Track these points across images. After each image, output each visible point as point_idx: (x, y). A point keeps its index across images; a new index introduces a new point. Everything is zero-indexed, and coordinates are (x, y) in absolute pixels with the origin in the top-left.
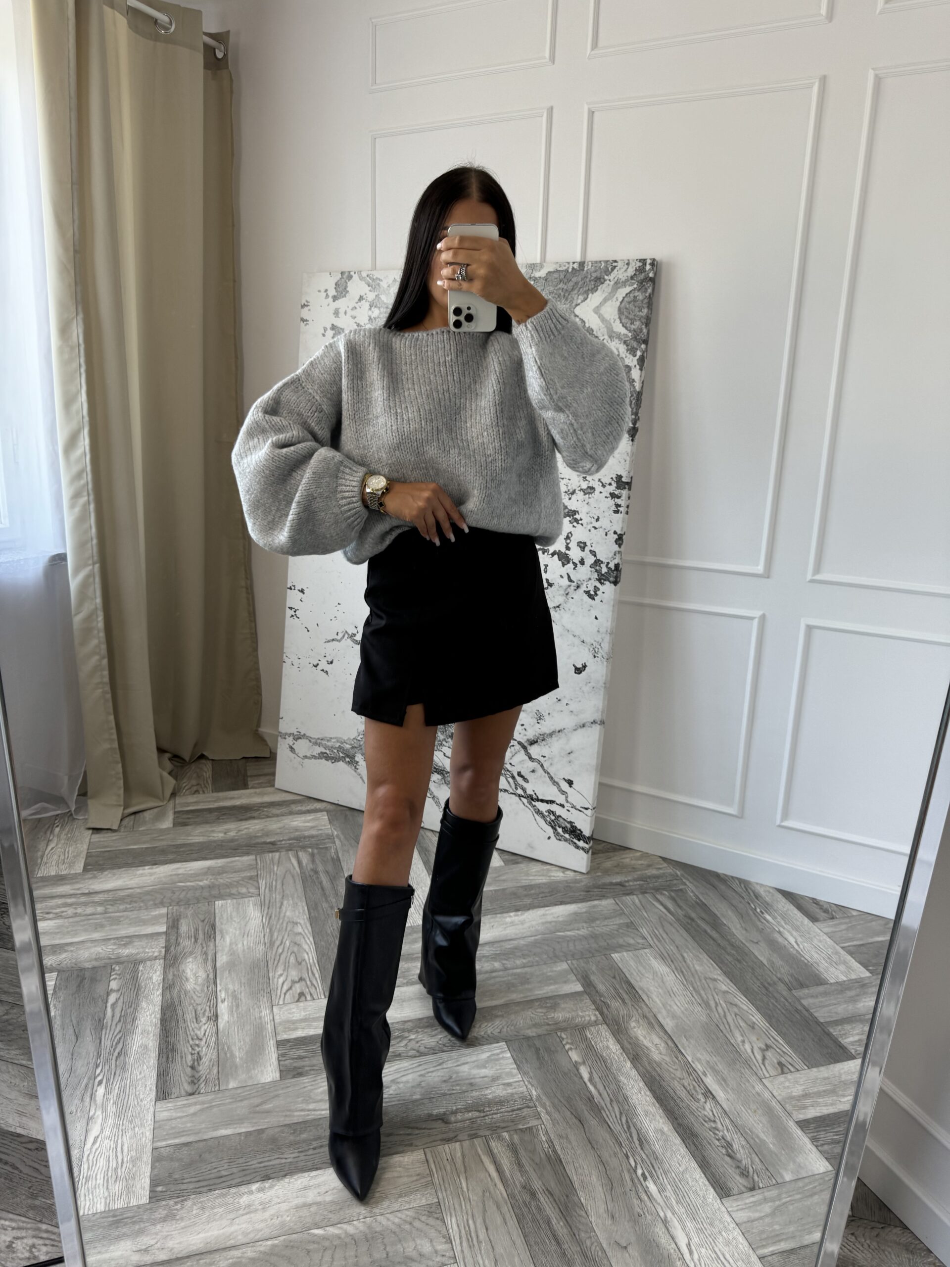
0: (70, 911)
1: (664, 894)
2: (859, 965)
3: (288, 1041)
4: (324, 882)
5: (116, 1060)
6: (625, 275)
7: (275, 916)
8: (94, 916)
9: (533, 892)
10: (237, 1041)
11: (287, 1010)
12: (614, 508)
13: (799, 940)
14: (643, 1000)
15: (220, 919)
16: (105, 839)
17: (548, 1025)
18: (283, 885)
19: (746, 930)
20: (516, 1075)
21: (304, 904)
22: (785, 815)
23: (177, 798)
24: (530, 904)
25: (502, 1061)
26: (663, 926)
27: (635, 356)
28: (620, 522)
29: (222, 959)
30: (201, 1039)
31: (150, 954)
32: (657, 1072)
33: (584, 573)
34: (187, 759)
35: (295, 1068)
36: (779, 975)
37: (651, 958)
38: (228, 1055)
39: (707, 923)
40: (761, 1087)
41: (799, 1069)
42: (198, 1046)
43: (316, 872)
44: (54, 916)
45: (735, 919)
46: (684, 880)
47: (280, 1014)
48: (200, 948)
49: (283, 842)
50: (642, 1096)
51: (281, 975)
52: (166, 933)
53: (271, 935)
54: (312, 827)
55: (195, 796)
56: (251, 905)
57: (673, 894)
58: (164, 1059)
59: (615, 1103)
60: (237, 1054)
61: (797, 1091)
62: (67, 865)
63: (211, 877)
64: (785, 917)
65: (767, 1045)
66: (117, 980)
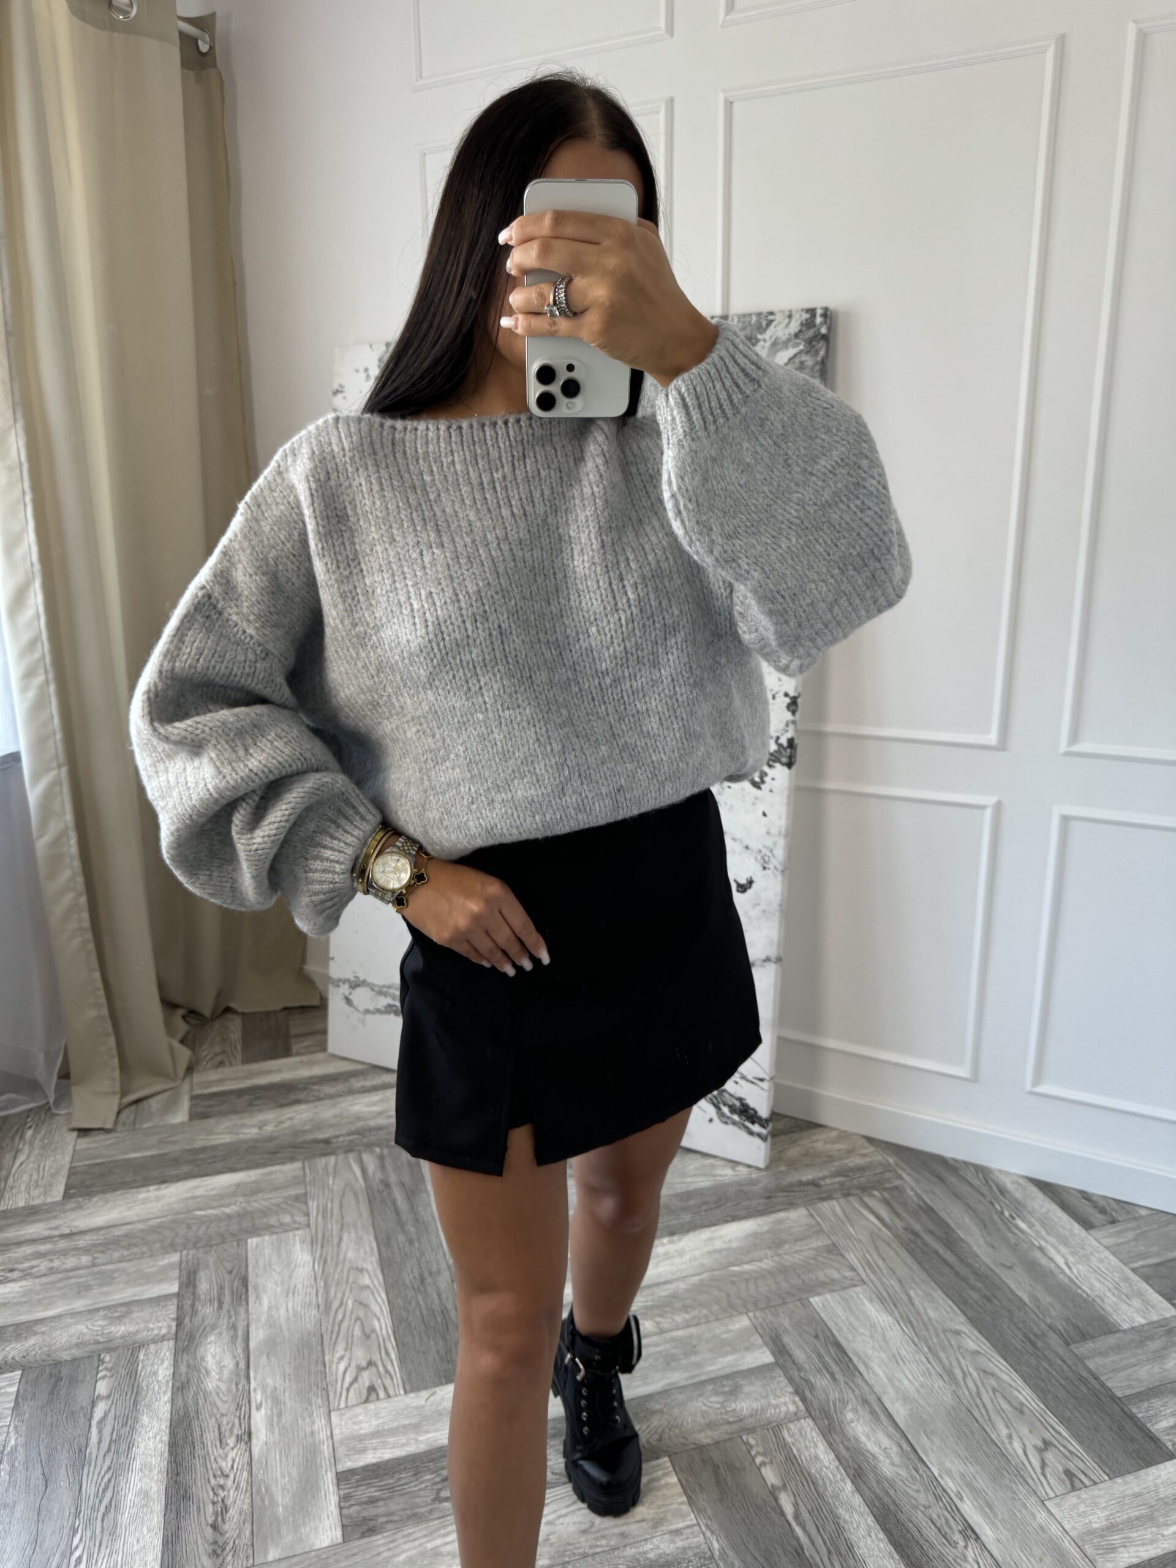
0: (44, 1265)
1: (874, 1196)
2: (1160, 1298)
3: (352, 1472)
4: (399, 1201)
5: (103, 1520)
6: (786, 332)
7: (332, 1260)
8: (77, 1272)
9: (692, 1202)
10: (279, 1476)
11: (350, 1419)
13: (1071, 1259)
14: (861, 1374)
15: (254, 1267)
16: (96, 1145)
17: (729, 1423)
18: (341, 1206)
19: (993, 1247)
20: (688, 1515)
21: (372, 1238)
22: (1038, 1079)
23: (195, 1074)
24: (690, 1223)
25: (665, 1491)
26: (877, 1248)
29: (258, 1336)
30: (227, 1476)
31: (155, 1332)
32: (890, 1496)
34: (207, 1013)
35: (365, 1519)
36: (1048, 1320)
37: (866, 1302)
38: (267, 1502)
39: (938, 1238)
40: (1044, 1514)
41: (1097, 1480)
42: (222, 1487)
43: (387, 1185)
44: (20, 1274)
45: (975, 1230)
46: (900, 1172)
47: (344, 1425)
48: (226, 1318)
49: (341, 1139)
50: (873, 1542)
51: (342, 1358)
52: (178, 1295)
53: (327, 1293)
54: (380, 1113)
55: (220, 1070)
56: (298, 1243)
57: (886, 1194)
58: (173, 1515)
59: (834, 1557)
60: (280, 1500)
61: (1098, 1520)
62: (41, 1190)
63: (241, 1199)
64: (1046, 1222)
65: (1044, 1441)
66: (106, 1380)
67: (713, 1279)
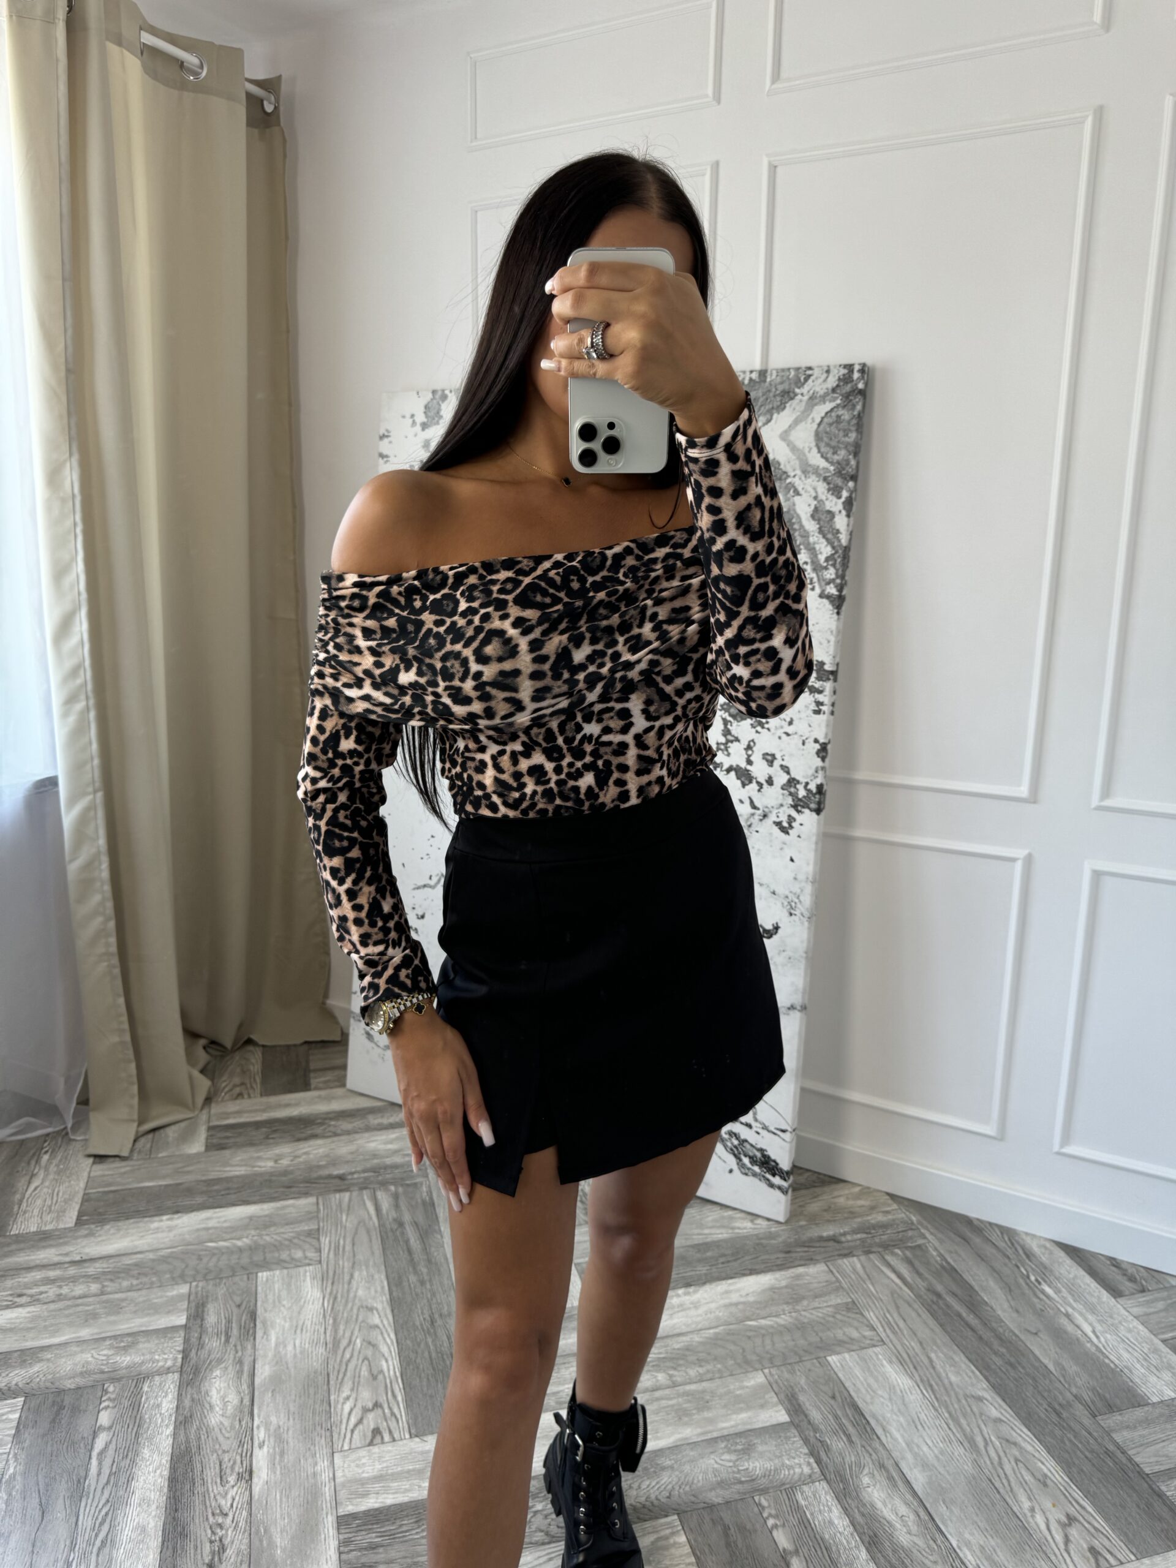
0: (52, 1291)
1: (896, 1255)
3: (354, 1516)
4: (412, 1241)
5: (98, 1555)
6: (825, 386)
7: (342, 1296)
8: (85, 1300)
9: (709, 1254)
10: (278, 1516)
11: (354, 1461)
12: (813, 707)
13: (1099, 1328)
14: (878, 1438)
15: (263, 1302)
16: (111, 1172)
17: (741, 1482)
18: (353, 1245)
19: (1017, 1311)
21: (383, 1277)
22: (1066, 1139)
23: (213, 1105)
24: (706, 1275)
25: (673, 1551)
26: (898, 1308)
27: (839, 497)
28: (824, 725)
29: (263, 1372)
30: (226, 1515)
31: (161, 1364)
33: (773, 797)
34: (228, 1043)
35: (364, 1565)
36: (1074, 1390)
37: (885, 1362)
38: (265, 1543)
39: (960, 1300)
41: (1123, 1560)
42: (221, 1526)
43: (401, 1224)
44: (29, 1299)
45: (999, 1293)
46: (923, 1231)
47: (347, 1467)
48: (233, 1352)
49: (356, 1176)
51: (348, 1398)
52: (185, 1327)
53: (336, 1331)
54: (396, 1152)
55: (238, 1102)
56: (308, 1278)
57: (908, 1253)
58: (170, 1550)
60: (278, 1541)
62: (54, 1215)
63: (253, 1232)
64: (1073, 1290)
65: (1068, 1516)
66: (109, 1410)
67: (730, 1333)
